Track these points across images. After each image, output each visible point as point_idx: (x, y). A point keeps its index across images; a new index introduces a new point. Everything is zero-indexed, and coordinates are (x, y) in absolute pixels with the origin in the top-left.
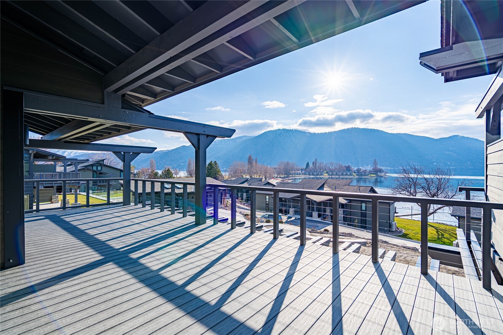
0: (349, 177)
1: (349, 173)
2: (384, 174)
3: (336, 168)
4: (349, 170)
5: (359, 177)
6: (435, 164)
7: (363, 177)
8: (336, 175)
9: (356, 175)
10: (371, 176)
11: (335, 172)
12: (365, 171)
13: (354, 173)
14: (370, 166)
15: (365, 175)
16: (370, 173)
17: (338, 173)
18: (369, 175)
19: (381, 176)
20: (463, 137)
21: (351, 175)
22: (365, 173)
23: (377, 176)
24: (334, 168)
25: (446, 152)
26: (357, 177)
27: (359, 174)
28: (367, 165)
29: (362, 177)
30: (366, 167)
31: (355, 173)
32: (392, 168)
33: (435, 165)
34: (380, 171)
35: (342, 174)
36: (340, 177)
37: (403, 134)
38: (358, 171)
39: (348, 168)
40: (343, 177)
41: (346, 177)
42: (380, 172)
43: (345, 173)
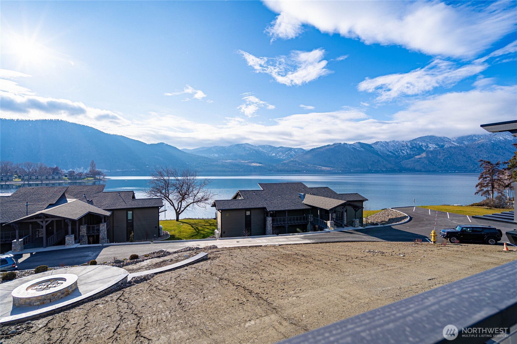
0: (58, 182)
1: (58, 177)
2: (103, 177)
3: (36, 171)
4: (57, 173)
5: (72, 181)
6: (148, 166)
7: (78, 181)
8: (37, 180)
9: (68, 179)
10: (88, 180)
11: (34, 175)
12: (80, 174)
13: (64, 177)
14: (82, 168)
15: (80, 179)
16: (87, 175)
17: (39, 177)
18: (85, 178)
19: (100, 180)
20: (167, 144)
21: (60, 179)
22: (81, 176)
23: (95, 180)
24: (32, 170)
25: (156, 157)
26: (70, 181)
27: (72, 178)
28: (80, 167)
29: (76, 181)
30: (78, 169)
31: (66, 176)
32: (109, 170)
33: (147, 168)
34: (99, 173)
35: (46, 178)
36: (43, 182)
37: (119, 136)
38: (71, 175)
39: (56, 171)
40: (48, 182)
41: (53, 182)
42: (99, 175)
43: (50, 177)
